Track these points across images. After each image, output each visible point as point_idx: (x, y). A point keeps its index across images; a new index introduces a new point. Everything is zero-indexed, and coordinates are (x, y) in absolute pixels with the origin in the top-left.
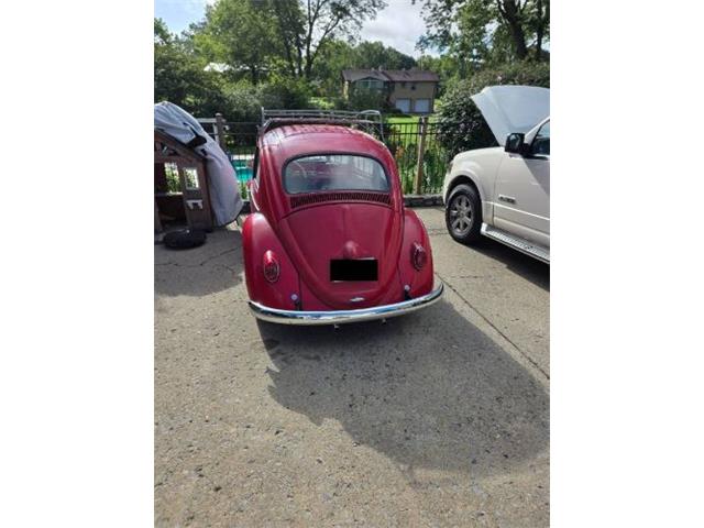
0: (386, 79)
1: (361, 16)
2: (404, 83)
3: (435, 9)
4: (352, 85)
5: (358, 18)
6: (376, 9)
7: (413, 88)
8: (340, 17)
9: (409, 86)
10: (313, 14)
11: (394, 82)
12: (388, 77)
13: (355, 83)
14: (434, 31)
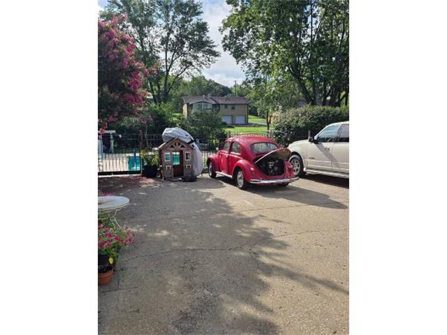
0: (214, 103)
1: (200, 66)
2: (226, 105)
3: (249, 66)
4: (190, 106)
5: (199, 68)
6: (210, 63)
7: (233, 108)
8: (187, 67)
9: (229, 107)
10: (168, 64)
11: (219, 105)
12: (215, 101)
13: (192, 105)
14: (250, 78)
